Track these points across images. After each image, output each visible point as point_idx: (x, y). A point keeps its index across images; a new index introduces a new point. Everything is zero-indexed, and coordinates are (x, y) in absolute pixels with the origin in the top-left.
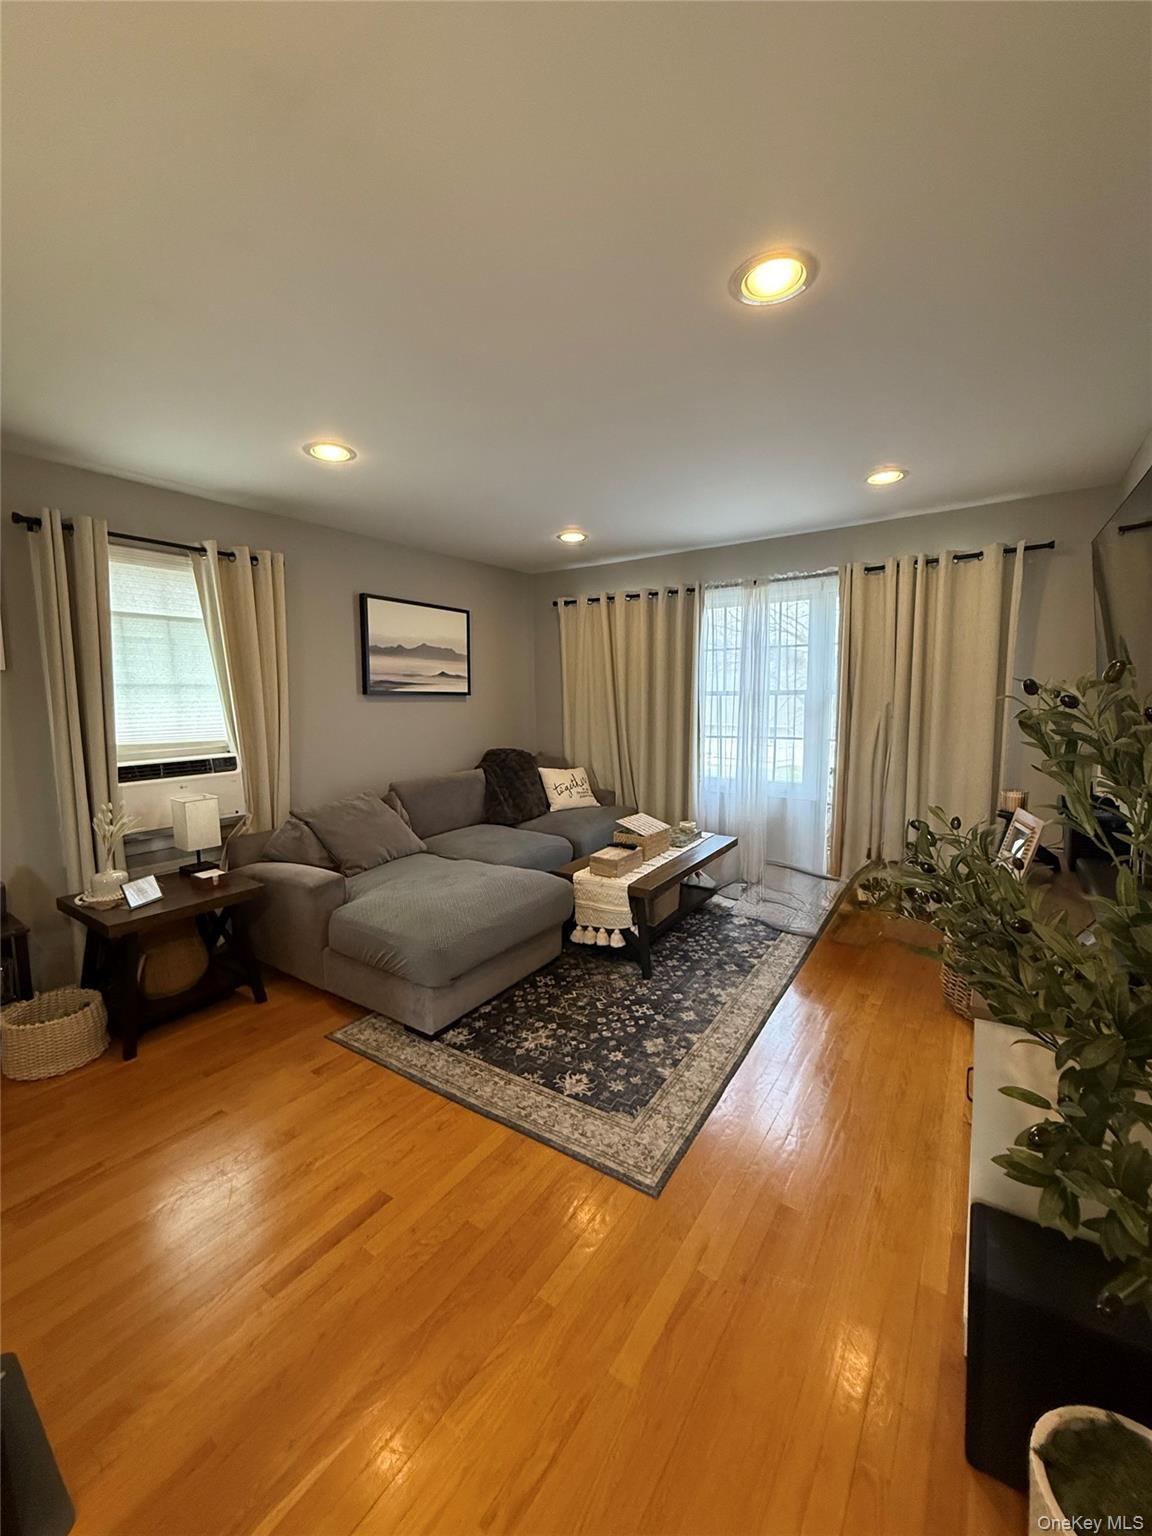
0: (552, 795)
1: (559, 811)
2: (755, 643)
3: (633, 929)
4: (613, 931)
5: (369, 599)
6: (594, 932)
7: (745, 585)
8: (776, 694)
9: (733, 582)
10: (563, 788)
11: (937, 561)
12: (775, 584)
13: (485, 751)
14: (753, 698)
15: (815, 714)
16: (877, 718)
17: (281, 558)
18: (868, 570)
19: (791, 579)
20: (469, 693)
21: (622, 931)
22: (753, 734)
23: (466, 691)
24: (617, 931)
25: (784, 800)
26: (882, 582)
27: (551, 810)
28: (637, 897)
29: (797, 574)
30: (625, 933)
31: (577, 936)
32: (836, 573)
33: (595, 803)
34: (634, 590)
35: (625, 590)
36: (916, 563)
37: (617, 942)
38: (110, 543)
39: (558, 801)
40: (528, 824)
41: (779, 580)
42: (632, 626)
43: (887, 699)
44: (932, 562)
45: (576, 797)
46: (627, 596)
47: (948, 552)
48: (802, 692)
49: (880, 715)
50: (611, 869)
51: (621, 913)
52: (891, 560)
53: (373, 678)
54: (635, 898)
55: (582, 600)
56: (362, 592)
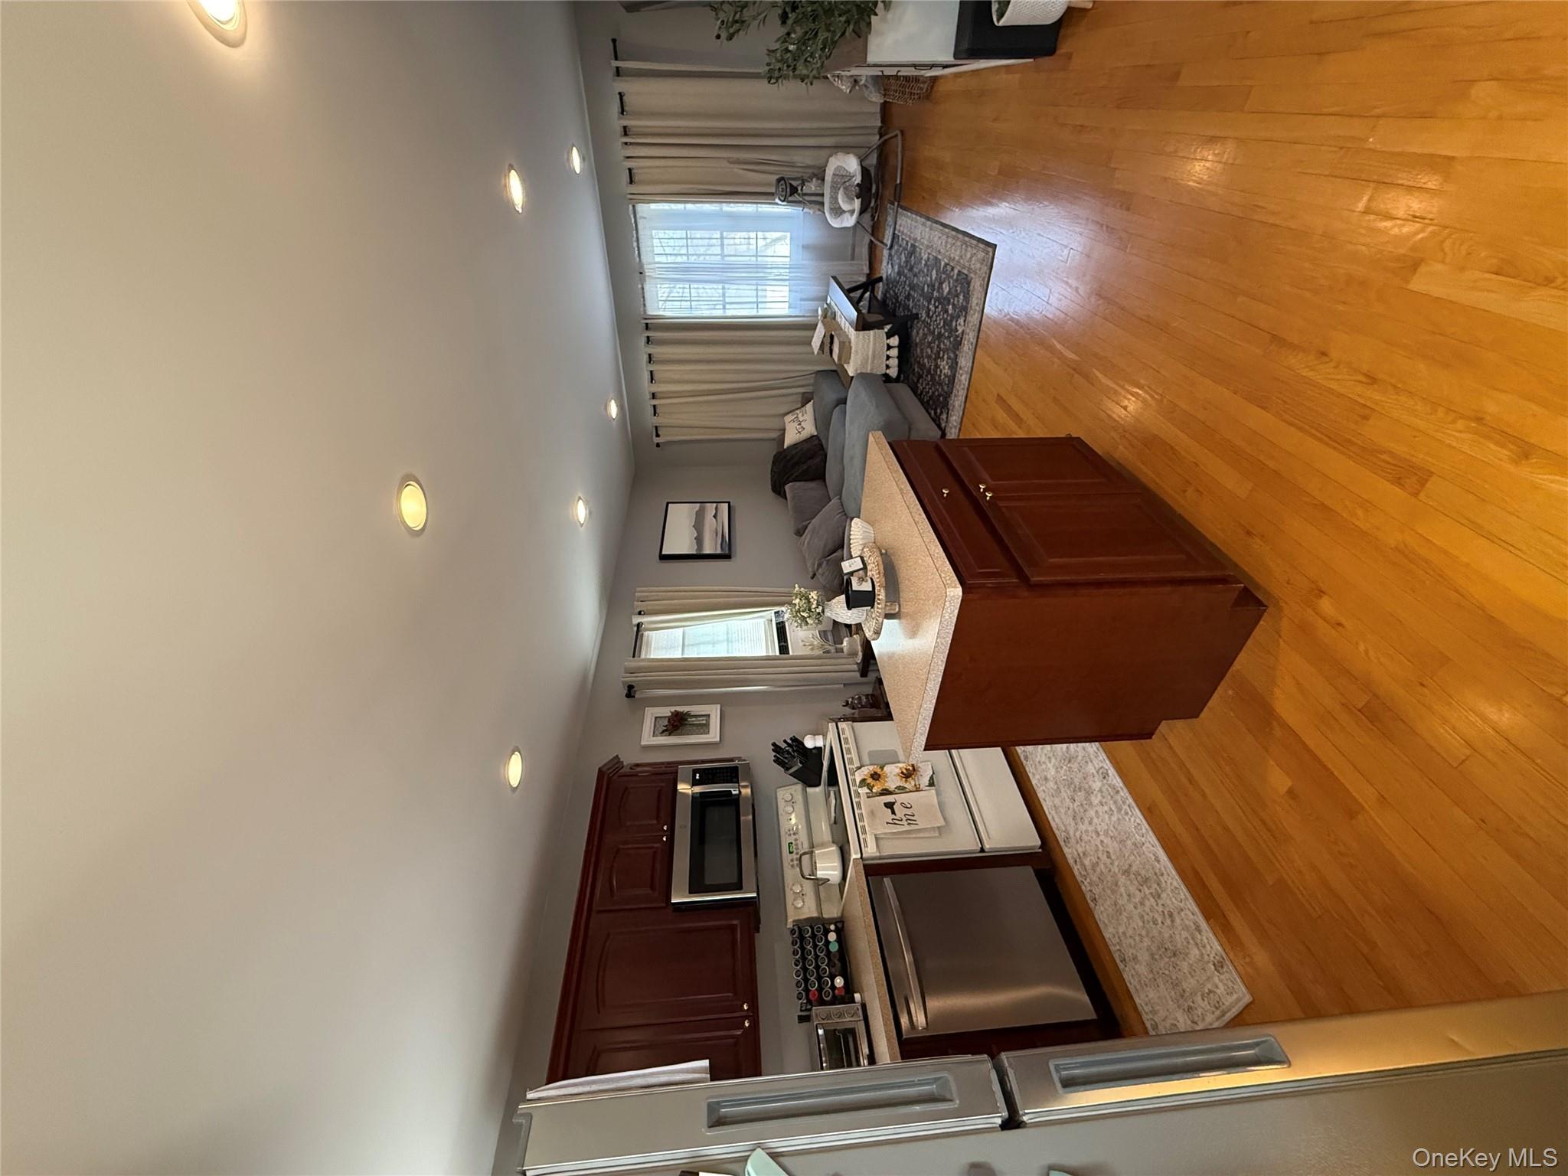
0: (805, 434)
1: (816, 428)
2: (686, 273)
3: (886, 330)
4: (888, 345)
5: (663, 553)
6: (890, 359)
7: (643, 281)
8: (723, 256)
9: (640, 291)
10: (799, 428)
11: (625, 128)
12: (642, 257)
13: (773, 494)
14: (724, 273)
15: (737, 223)
16: (741, 172)
17: (638, 589)
18: (631, 182)
19: (638, 244)
20: (729, 503)
21: (888, 338)
22: (757, 273)
23: (727, 504)
24: (888, 341)
25: (803, 247)
26: (639, 171)
27: (816, 434)
28: (862, 325)
29: (635, 239)
30: (889, 335)
31: (893, 372)
32: (634, 206)
33: (811, 403)
34: (647, 377)
35: (647, 384)
36: (626, 143)
37: (895, 341)
38: (640, 657)
39: (809, 429)
40: (825, 447)
41: (639, 253)
42: (675, 378)
43: (725, 164)
44: (626, 131)
45: (806, 417)
46: (652, 382)
47: (619, 119)
48: (722, 234)
49: (737, 170)
50: (846, 347)
51: (875, 336)
52: (625, 163)
53: (719, 551)
54: (863, 326)
55: (656, 421)
56: (658, 557)
